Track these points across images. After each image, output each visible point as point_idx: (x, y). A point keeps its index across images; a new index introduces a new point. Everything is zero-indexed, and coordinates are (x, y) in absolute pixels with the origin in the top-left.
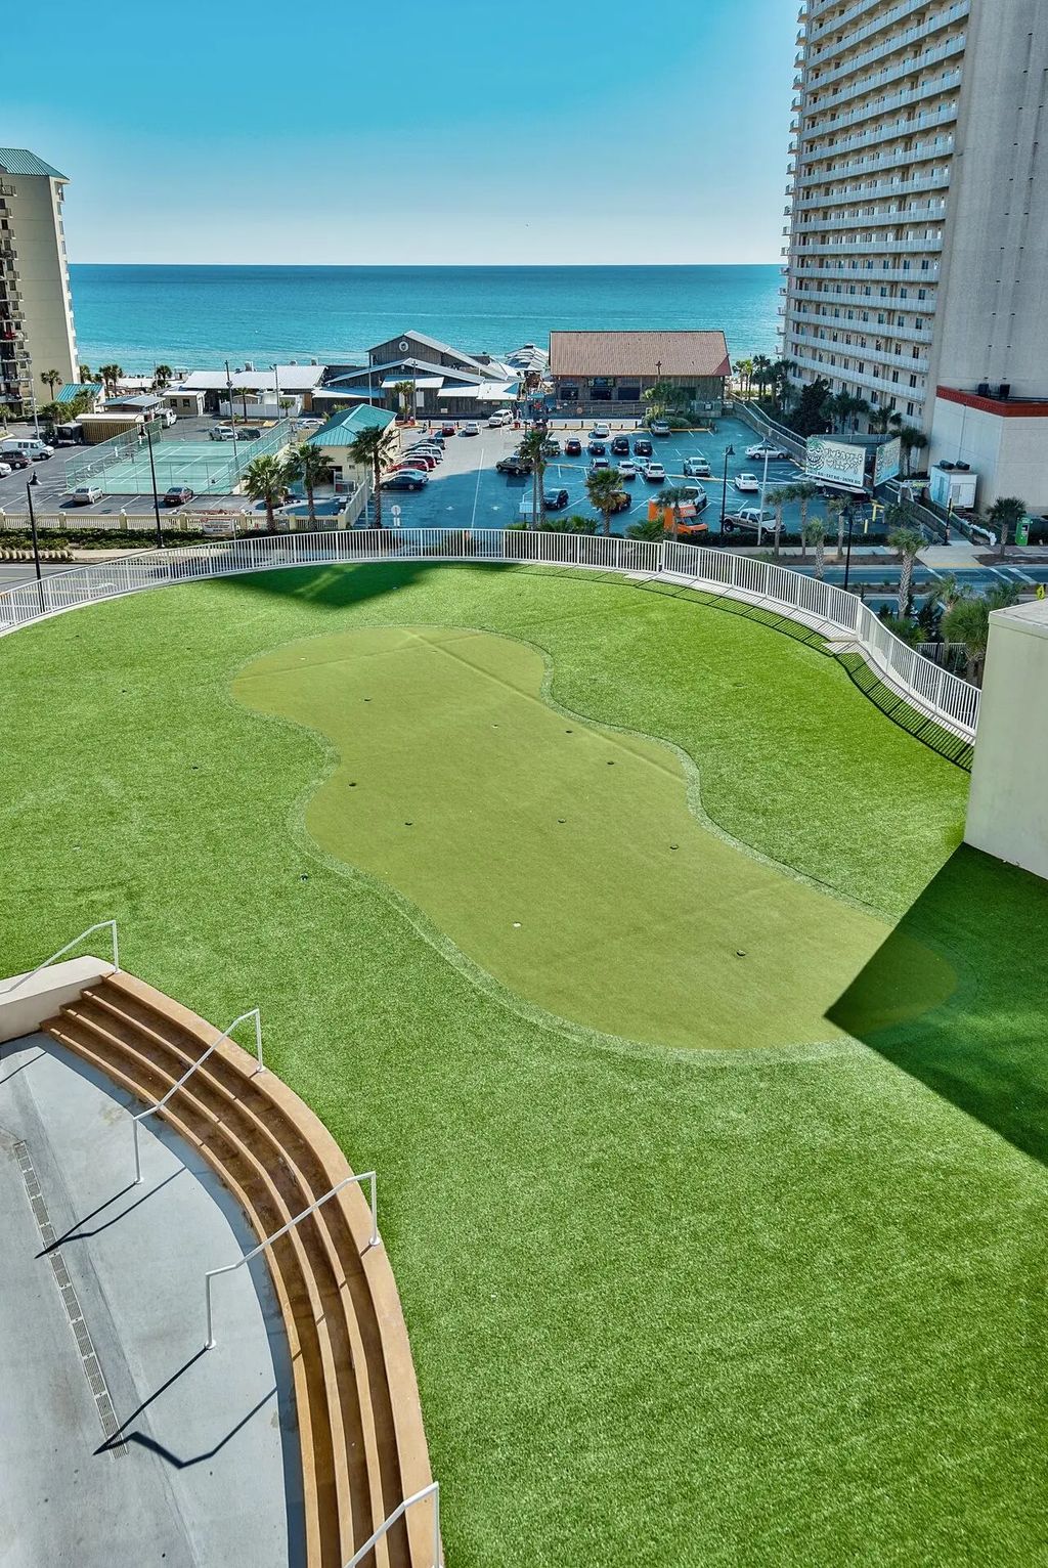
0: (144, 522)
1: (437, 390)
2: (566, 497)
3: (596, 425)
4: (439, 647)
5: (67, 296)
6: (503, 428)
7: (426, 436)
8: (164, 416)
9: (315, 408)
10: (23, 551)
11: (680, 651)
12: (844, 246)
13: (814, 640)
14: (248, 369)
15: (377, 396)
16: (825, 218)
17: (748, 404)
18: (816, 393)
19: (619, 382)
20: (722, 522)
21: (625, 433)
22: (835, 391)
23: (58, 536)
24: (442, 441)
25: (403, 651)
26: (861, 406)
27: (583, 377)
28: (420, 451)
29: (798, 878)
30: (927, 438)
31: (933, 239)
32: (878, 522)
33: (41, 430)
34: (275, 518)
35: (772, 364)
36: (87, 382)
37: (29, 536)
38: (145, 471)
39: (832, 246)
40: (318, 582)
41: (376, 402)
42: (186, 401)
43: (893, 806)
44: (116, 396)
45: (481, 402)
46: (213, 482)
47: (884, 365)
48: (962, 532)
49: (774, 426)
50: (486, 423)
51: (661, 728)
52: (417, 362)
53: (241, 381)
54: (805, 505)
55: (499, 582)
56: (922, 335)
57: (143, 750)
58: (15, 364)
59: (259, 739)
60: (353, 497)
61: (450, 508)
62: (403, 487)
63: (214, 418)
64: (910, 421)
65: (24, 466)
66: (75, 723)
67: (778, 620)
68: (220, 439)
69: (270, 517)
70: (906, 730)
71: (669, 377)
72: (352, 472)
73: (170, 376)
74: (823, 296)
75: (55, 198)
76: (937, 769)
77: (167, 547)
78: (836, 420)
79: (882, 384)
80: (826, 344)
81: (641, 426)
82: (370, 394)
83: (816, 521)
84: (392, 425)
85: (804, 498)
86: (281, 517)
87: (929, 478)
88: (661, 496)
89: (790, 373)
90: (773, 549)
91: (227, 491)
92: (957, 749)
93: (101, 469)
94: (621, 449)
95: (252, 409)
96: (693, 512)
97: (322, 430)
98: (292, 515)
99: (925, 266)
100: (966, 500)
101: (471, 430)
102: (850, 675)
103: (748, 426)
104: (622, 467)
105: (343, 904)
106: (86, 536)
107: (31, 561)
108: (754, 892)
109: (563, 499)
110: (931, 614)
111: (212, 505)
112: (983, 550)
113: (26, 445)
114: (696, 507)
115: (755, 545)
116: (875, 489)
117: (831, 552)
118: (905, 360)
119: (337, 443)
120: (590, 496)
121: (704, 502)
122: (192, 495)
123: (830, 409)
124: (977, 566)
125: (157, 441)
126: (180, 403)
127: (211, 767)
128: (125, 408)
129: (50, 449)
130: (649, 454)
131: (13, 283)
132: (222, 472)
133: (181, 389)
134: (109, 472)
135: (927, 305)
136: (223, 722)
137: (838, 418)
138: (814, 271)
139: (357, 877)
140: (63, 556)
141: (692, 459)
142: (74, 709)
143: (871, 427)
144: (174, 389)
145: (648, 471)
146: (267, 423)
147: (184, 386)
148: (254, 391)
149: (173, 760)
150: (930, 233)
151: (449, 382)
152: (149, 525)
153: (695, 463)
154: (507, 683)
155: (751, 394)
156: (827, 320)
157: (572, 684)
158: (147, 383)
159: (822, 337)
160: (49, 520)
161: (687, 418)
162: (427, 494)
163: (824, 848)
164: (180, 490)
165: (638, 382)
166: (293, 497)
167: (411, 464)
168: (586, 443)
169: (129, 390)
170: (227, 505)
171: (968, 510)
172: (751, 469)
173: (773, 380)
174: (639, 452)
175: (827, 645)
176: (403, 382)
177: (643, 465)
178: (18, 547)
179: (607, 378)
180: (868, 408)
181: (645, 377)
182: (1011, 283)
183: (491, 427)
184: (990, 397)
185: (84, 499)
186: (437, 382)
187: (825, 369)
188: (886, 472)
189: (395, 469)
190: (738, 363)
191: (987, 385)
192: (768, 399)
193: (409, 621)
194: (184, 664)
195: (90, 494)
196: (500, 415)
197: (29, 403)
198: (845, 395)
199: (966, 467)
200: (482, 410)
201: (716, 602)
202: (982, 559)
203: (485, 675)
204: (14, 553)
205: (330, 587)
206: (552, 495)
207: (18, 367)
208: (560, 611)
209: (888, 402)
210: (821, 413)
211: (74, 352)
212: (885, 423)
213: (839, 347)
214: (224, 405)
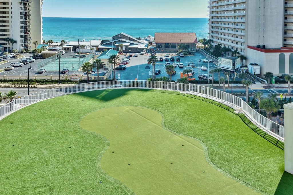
0: (56, 77)
1: (128, 46)
2: (160, 71)
3: (166, 54)
4: (134, 112)
5: (42, 24)
6: (144, 55)
7: (126, 57)
8: (62, 52)
9: (99, 50)
10: (25, 85)
11: (197, 113)
12: (222, 14)
13: (231, 110)
14: (83, 41)
15: (114, 47)
16: (217, 8)
17: (202, 49)
18: (218, 47)
19: (171, 45)
20: (199, 78)
21: (173, 56)
22: (223, 46)
23: (34, 81)
24: (130, 58)
25: (125, 113)
26: (230, 50)
27: (163, 43)
28: (125, 60)
29: (240, 182)
30: (246, 57)
31: (243, 13)
32: (237, 78)
33: (32, 55)
34: (89, 77)
35: (207, 40)
36: (44, 44)
37: (27, 81)
38: (57, 65)
39: (219, 14)
40: (102, 94)
41: (114, 49)
42: (68, 48)
43: (262, 159)
44: (51, 47)
45: (139, 49)
46: (74, 68)
47: (234, 41)
48: (258, 80)
49: (209, 55)
50: (140, 54)
51: (195, 135)
52: (124, 39)
53: (82, 44)
54: (219, 73)
55: (148, 94)
56: (243, 34)
57: (56, 142)
58: (27, 40)
59: (87, 139)
60: (108, 72)
61: (132, 74)
62: (120, 69)
63: (74, 52)
64: (242, 53)
65: (27, 64)
66: (37, 134)
67: (221, 104)
68: (76, 57)
69: (88, 76)
70: (260, 136)
71: (183, 43)
72: (108, 65)
73: (64, 43)
74: (218, 25)
75: (41, 3)
76: (272, 148)
77: (61, 84)
78: (223, 53)
79: (234, 45)
80: (220, 36)
81: (177, 54)
82: (113, 47)
83: (222, 78)
84: (118, 54)
85: (219, 72)
86: (90, 76)
87: (248, 67)
88: (184, 71)
89: (211, 42)
90: (212, 84)
91: (77, 70)
92: (276, 141)
93: (46, 65)
94: (173, 60)
95: (84, 50)
96: (191, 75)
97: (101, 55)
98: (93, 76)
99: (242, 19)
100: (258, 72)
101: (136, 55)
102: (242, 120)
103: (202, 55)
104: (173, 64)
105: (112, 191)
106: (41, 81)
107: (27, 88)
108: (229, 187)
109: (159, 72)
110: (255, 101)
111: (73, 73)
112: (264, 85)
113: (28, 59)
114: (192, 74)
115: (207, 83)
116: (235, 70)
117: (227, 85)
118: (239, 39)
119: (105, 59)
120: (166, 71)
121: (194, 73)
122: (68, 71)
123: (222, 51)
124: (263, 89)
125: (61, 58)
126: (67, 49)
127: (74, 147)
128: (53, 50)
129: (34, 60)
130: (179, 61)
131: (29, 21)
132: (75, 65)
133: (67, 46)
134: (48, 65)
135: (243, 27)
136: (78, 133)
137: (224, 52)
138: (215, 20)
139: (115, 182)
140: (35, 86)
141: (190, 62)
142: (37, 130)
143: (232, 55)
144: (65, 45)
145: (179, 65)
146: (87, 54)
147: (68, 45)
148: (85, 46)
149: (64, 145)
150: (242, 11)
151: (131, 44)
152: (57, 78)
153: (191, 63)
154: (152, 122)
155: (202, 47)
156: (220, 30)
157: (170, 122)
158: (59, 44)
159: (219, 34)
160: (32, 77)
161: (187, 52)
162: (126, 71)
163: (246, 172)
164: (65, 70)
165: (176, 44)
166: (93, 71)
167: (122, 63)
168: (164, 58)
169: (54, 46)
170: (77, 73)
171: (259, 75)
172: (204, 64)
173: (208, 44)
174: (177, 61)
175: (234, 111)
176: (120, 44)
177: (178, 64)
178: (23, 84)
179: (168, 43)
180: (231, 50)
181: (177, 43)
182: (263, 22)
183: (141, 54)
184: (260, 48)
185: (41, 72)
186: (128, 44)
187: (220, 41)
188: (238, 66)
189: (118, 65)
190: (199, 40)
191: (259, 45)
192: (207, 48)
193: (126, 105)
194: (68, 117)
195: (43, 71)
196: (143, 52)
197: (30, 49)
198: (225, 47)
199: (257, 64)
200: (139, 51)
201: (204, 99)
202: (264, 87)
203: (147, 120)
204: (22, 86)
205: (105, 95)
206: (157, 71)
207: (28, 40)
208: (165, 102)
209: (236, 49)
210: (220, 51)
211: (42, 37)
212: (236, 54)
213: (223, 36)
214: (77, 50)
